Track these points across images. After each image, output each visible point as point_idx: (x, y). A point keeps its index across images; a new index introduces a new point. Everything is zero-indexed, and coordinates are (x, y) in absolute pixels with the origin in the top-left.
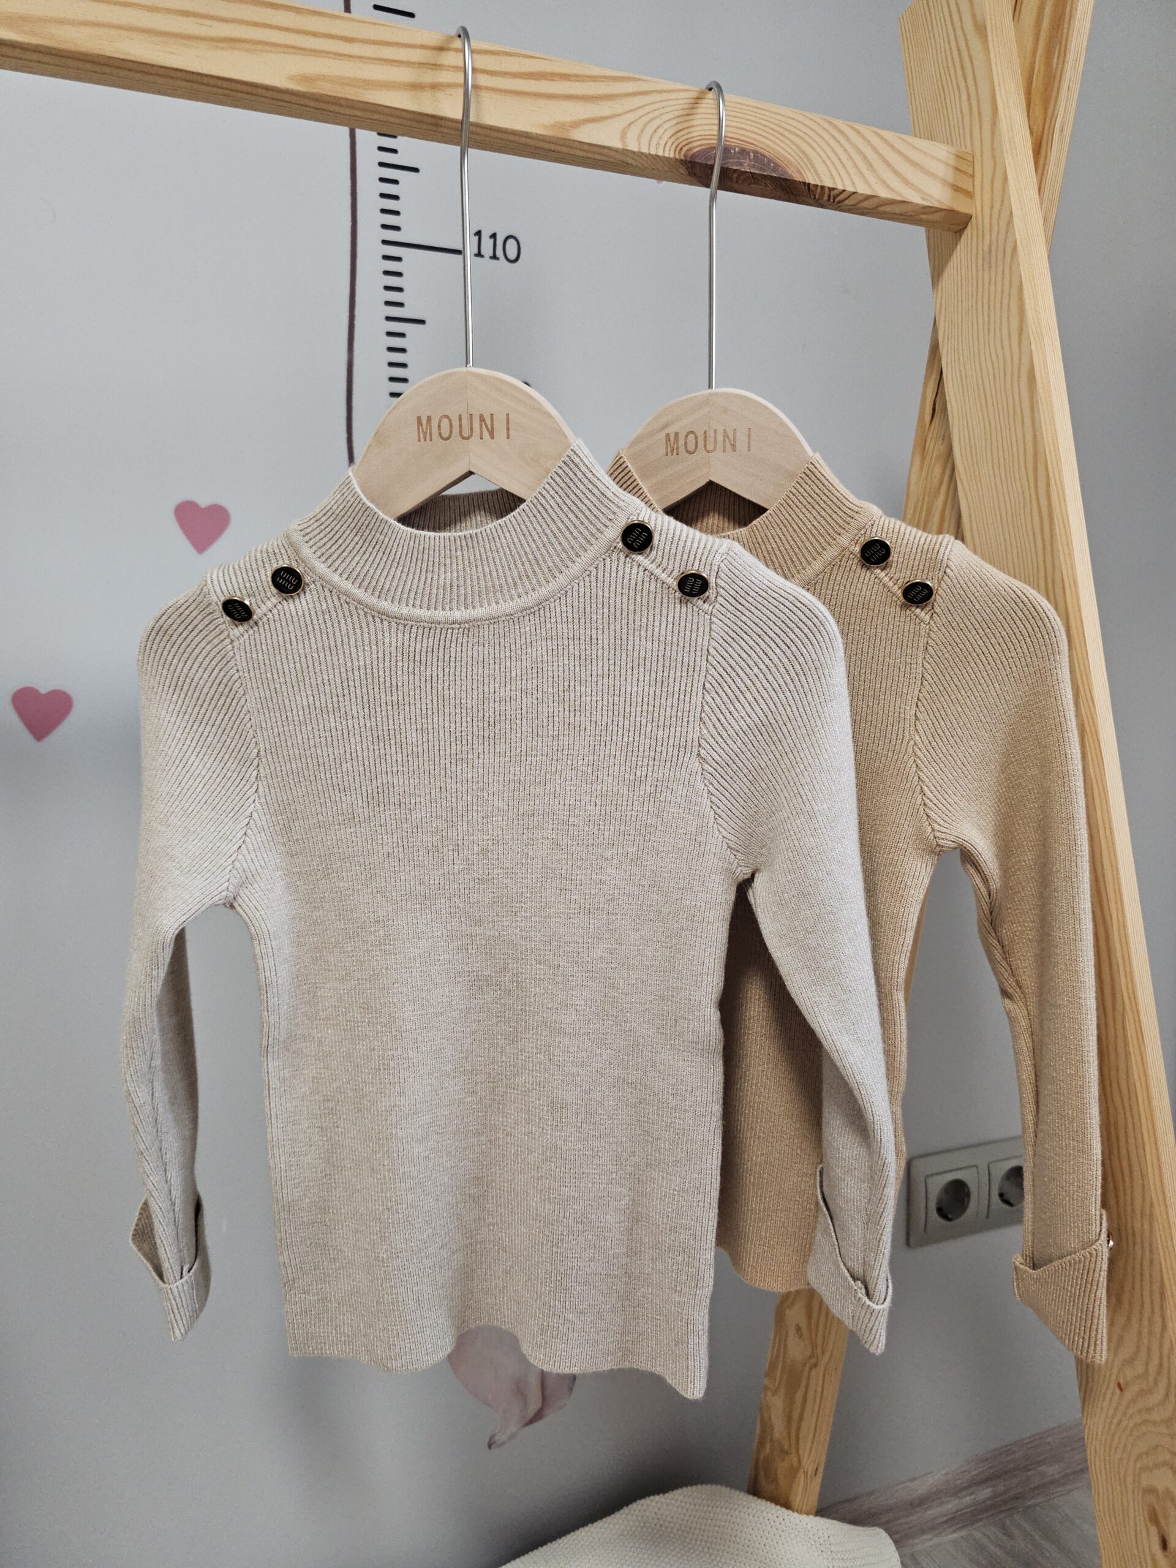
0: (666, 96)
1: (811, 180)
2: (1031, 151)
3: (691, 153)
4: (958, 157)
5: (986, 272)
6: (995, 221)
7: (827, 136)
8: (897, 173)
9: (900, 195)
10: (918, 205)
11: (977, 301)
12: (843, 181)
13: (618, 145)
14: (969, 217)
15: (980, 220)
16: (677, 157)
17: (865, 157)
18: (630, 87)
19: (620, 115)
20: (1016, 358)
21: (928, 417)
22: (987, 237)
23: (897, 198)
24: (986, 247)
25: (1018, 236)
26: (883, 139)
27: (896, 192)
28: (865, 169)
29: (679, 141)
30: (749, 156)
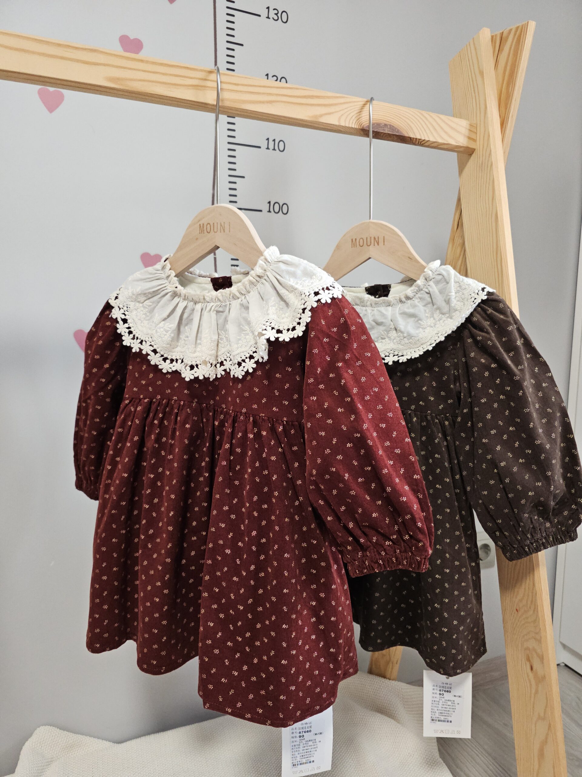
0: (354, 104)
1: (412, 136)
3: (365, 126)
4: (471, 125)
5: (480, 172)
6: (484, 154)
7: (418, 118)
8: (445, 132)
10: (454, 145)
11: (476, 184)
12: (424, 136)
13: (337, 123)
14: (475, 150)
15: (478, 152)
16: (360, 128)
17: (433, 127)
18: (342, 101)
19: (338, 112)
20: (491, 208)
21: (455, 228)
22: (481, 159)
23: (446, 142)
24: (481, 162)
25: (493, 160)
26: (440, 119)
27: (445, 140)
28: (432, 130)
29: (361, 121)
30: (388, 127)
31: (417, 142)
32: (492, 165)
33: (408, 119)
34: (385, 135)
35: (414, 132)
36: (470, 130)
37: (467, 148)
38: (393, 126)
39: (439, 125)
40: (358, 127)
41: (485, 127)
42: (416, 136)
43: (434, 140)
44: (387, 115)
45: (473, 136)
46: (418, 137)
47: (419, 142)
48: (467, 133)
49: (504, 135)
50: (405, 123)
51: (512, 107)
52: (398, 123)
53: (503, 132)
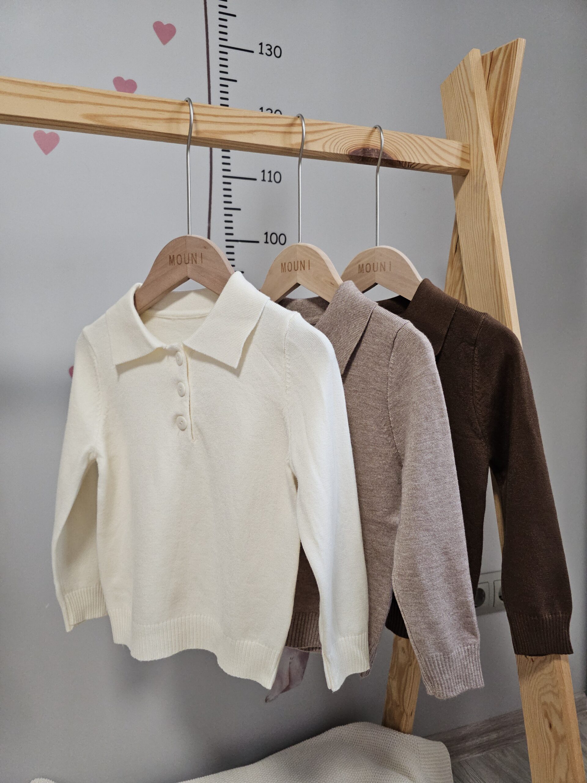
0: (340, 130)
1: (401, 159)
2: (493, 144)
3: (351, 152)
4: (463, 146)
5: (475, 193)
6: (478, 174)
7: (407, 141)
8: (437, 154)
10: (447, 167)
11: (472, 206)
12: (414, 159)
13: (322, 150)
14: (469, 171)
15: (473, 173)
16: (345, 153)
17: (423, 149)
18: (326, 127)
19: (322, 138)
20: (487, 229)
21: (454, 252)
22: (475, 179)
23: (438, 164)
24: (475, 183)
25: (487, 180)
26: (430, 140)
27: (437, 162)
28: (423, 153)
29: (346, 147)
30: (375, 151)
31: (407, 166)
32: (486, 185)
33: (396, 143)
34: (372, 160)
36: (463, 151)
37: (460, 169)
38: (381, 151)
39: (429, 148)
40: (343, 153)
42: (404, 158)
43: (425, 163)
45: (466, 157)
46: (408, 160)
47: (409, 165)
48: (459, 154)
49: (498, 154)
50: (393, 147)
51: (506, 125)
53: (497, 152)
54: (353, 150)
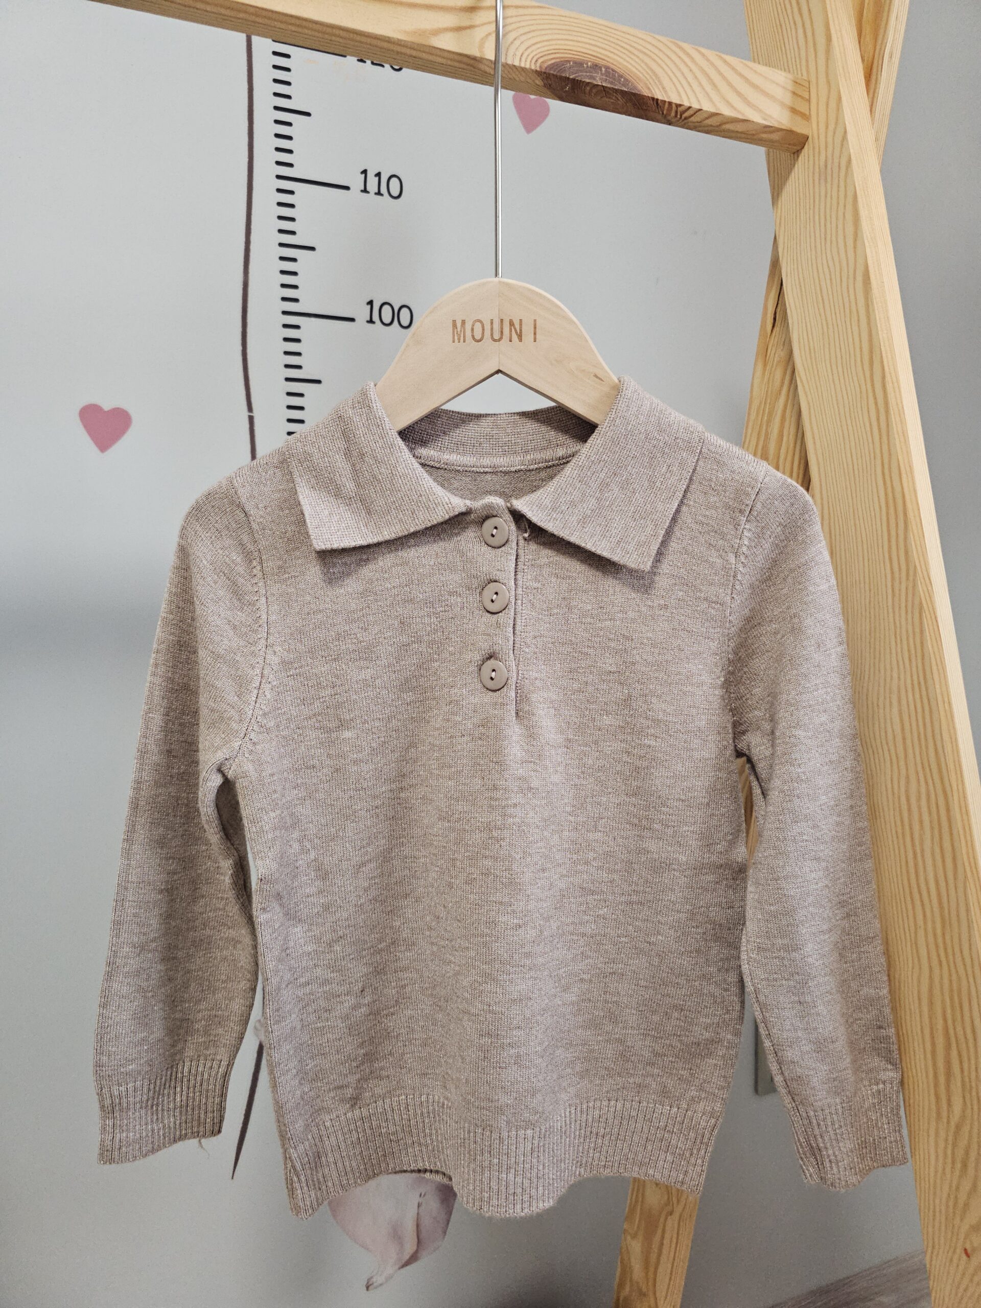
0: (521, 11)
1: (660, 96)
3: (546, 65)
4: (795, 83)
5: (823, 185)
6: (830, 140)
7: (675, 58)
8: (739, 94)
9: (743, 114)
10: (758, 124)
11: (814, 215)
12: (688, 98)
13: (476, 54)
14: (807, 138)
15: (816, 141)
16: (533, 67)
17: (709, 79)
19: (477, 27)
21: (769, 328)
22: (823, 155)
23: (740, 117)
24: (822, 163)
25: (852, 151)
26: (725, 61)
27: (739, 112)
28: (708, 88)
29: (534, 53)
30: (601, 70)
31: (673, 114)
32: (849, 161)
33: (650, 57)
34: (594, 91)
35: (664, 88)
36: (794, 93)
37: (790, 132)
38: (613, 70)
39: (724, 78)
40: (528, 66)
41: (828, 82)
42: (669, 97)
43: (713, 110)
44: (599, 44)
45: (802, 107)
46: (675, 100)
47: (676, 112)
48: (788, 99)
49: (874, 96)
50: (642, 65)
52: (625, 63)
53: (871, 92)
54: (553, 61)
